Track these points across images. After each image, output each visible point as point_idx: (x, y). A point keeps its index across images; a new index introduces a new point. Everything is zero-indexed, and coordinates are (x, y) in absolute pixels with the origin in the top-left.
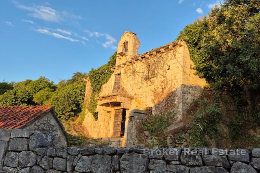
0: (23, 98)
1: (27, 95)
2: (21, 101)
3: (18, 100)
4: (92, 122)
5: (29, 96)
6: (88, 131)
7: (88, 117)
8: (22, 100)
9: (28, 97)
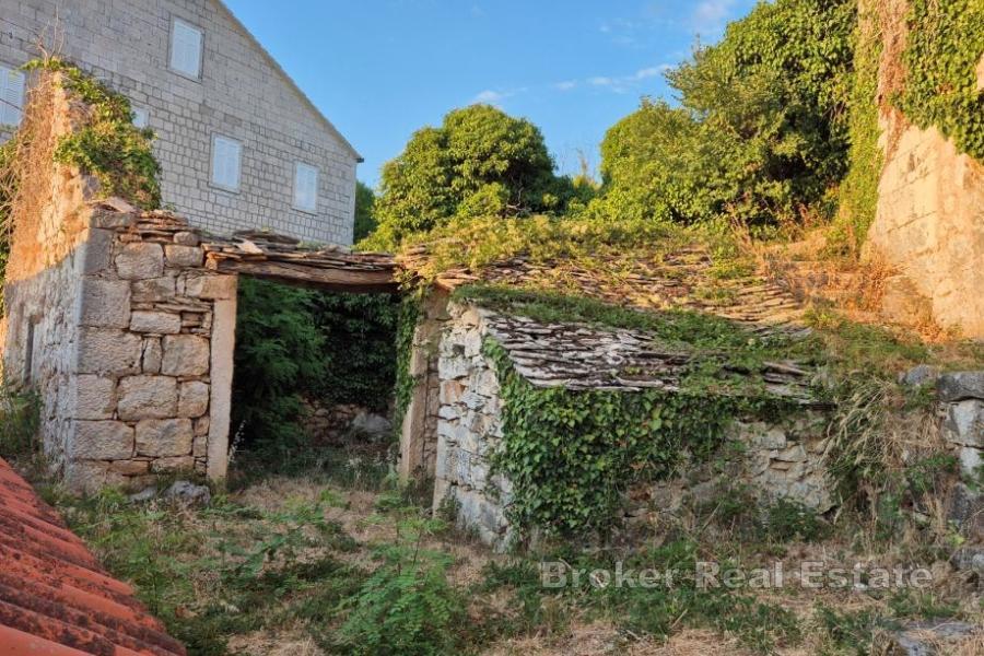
0: (484, 158)
1: (505, 138)
2: (476, 173)
3: (459, 174)
4: (949, 203)
5: (513, 141)
6: (925, 289)
7: (912, 176)
8: (483, 169)
9: (506, 147)
